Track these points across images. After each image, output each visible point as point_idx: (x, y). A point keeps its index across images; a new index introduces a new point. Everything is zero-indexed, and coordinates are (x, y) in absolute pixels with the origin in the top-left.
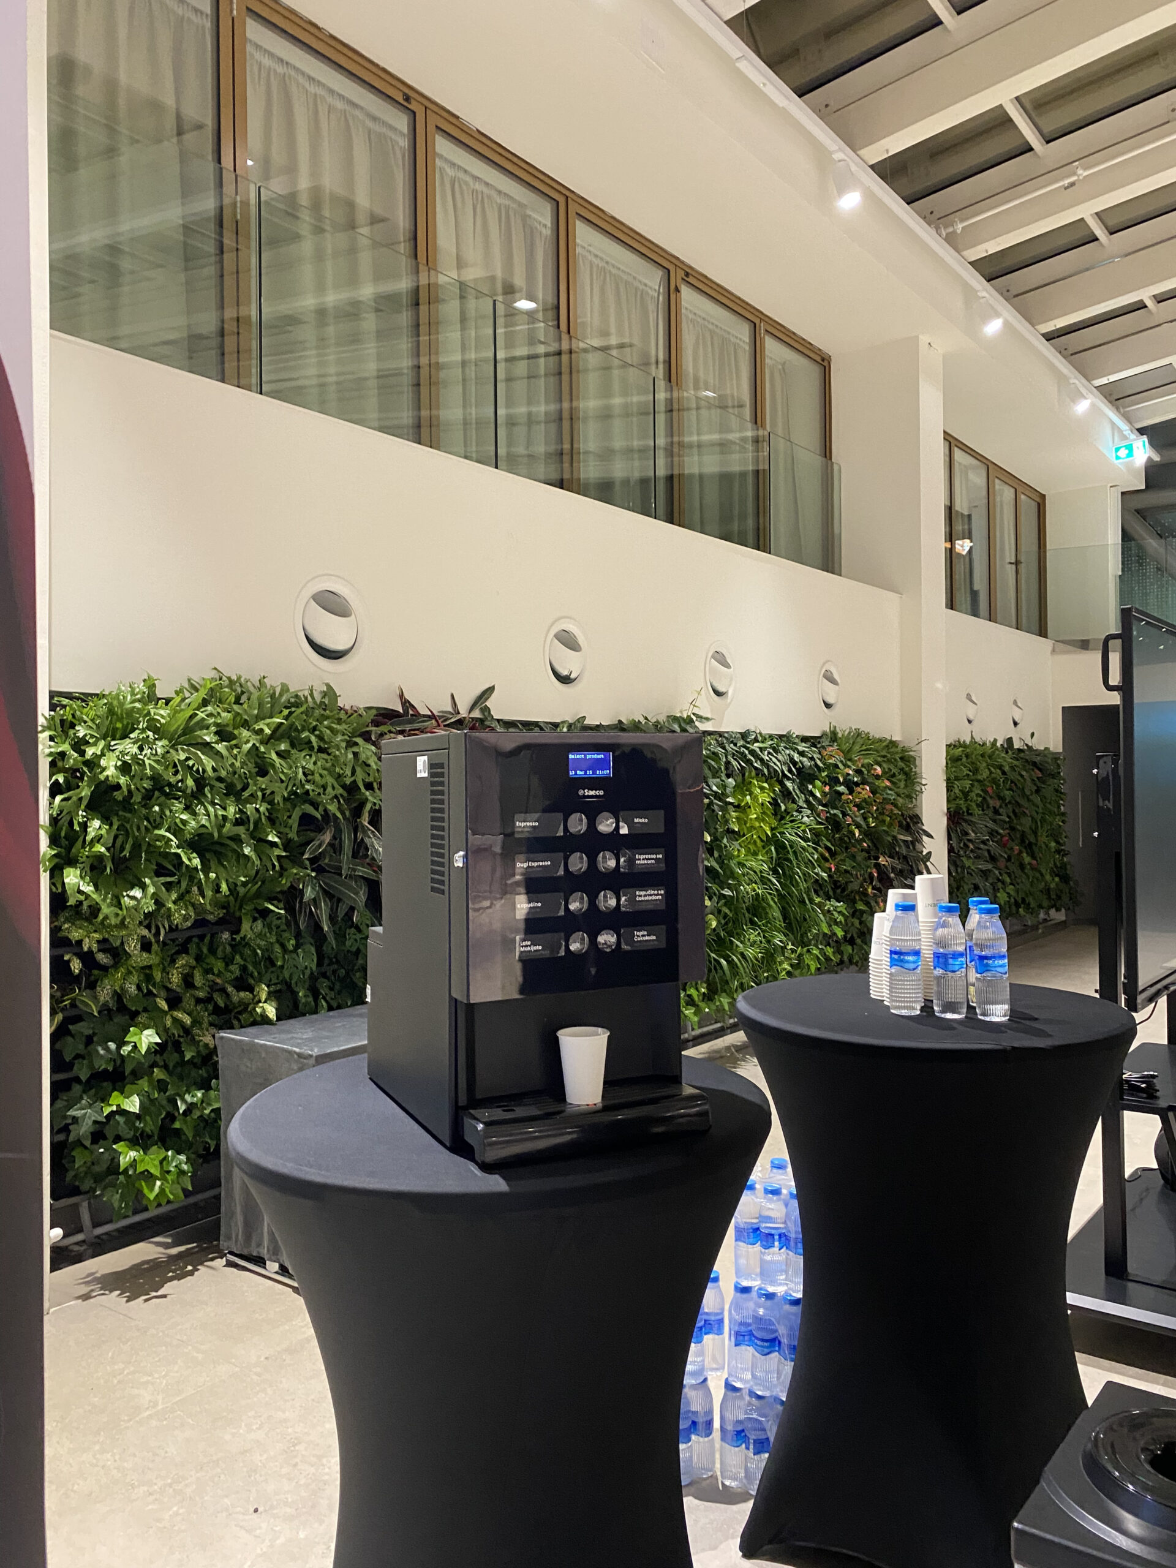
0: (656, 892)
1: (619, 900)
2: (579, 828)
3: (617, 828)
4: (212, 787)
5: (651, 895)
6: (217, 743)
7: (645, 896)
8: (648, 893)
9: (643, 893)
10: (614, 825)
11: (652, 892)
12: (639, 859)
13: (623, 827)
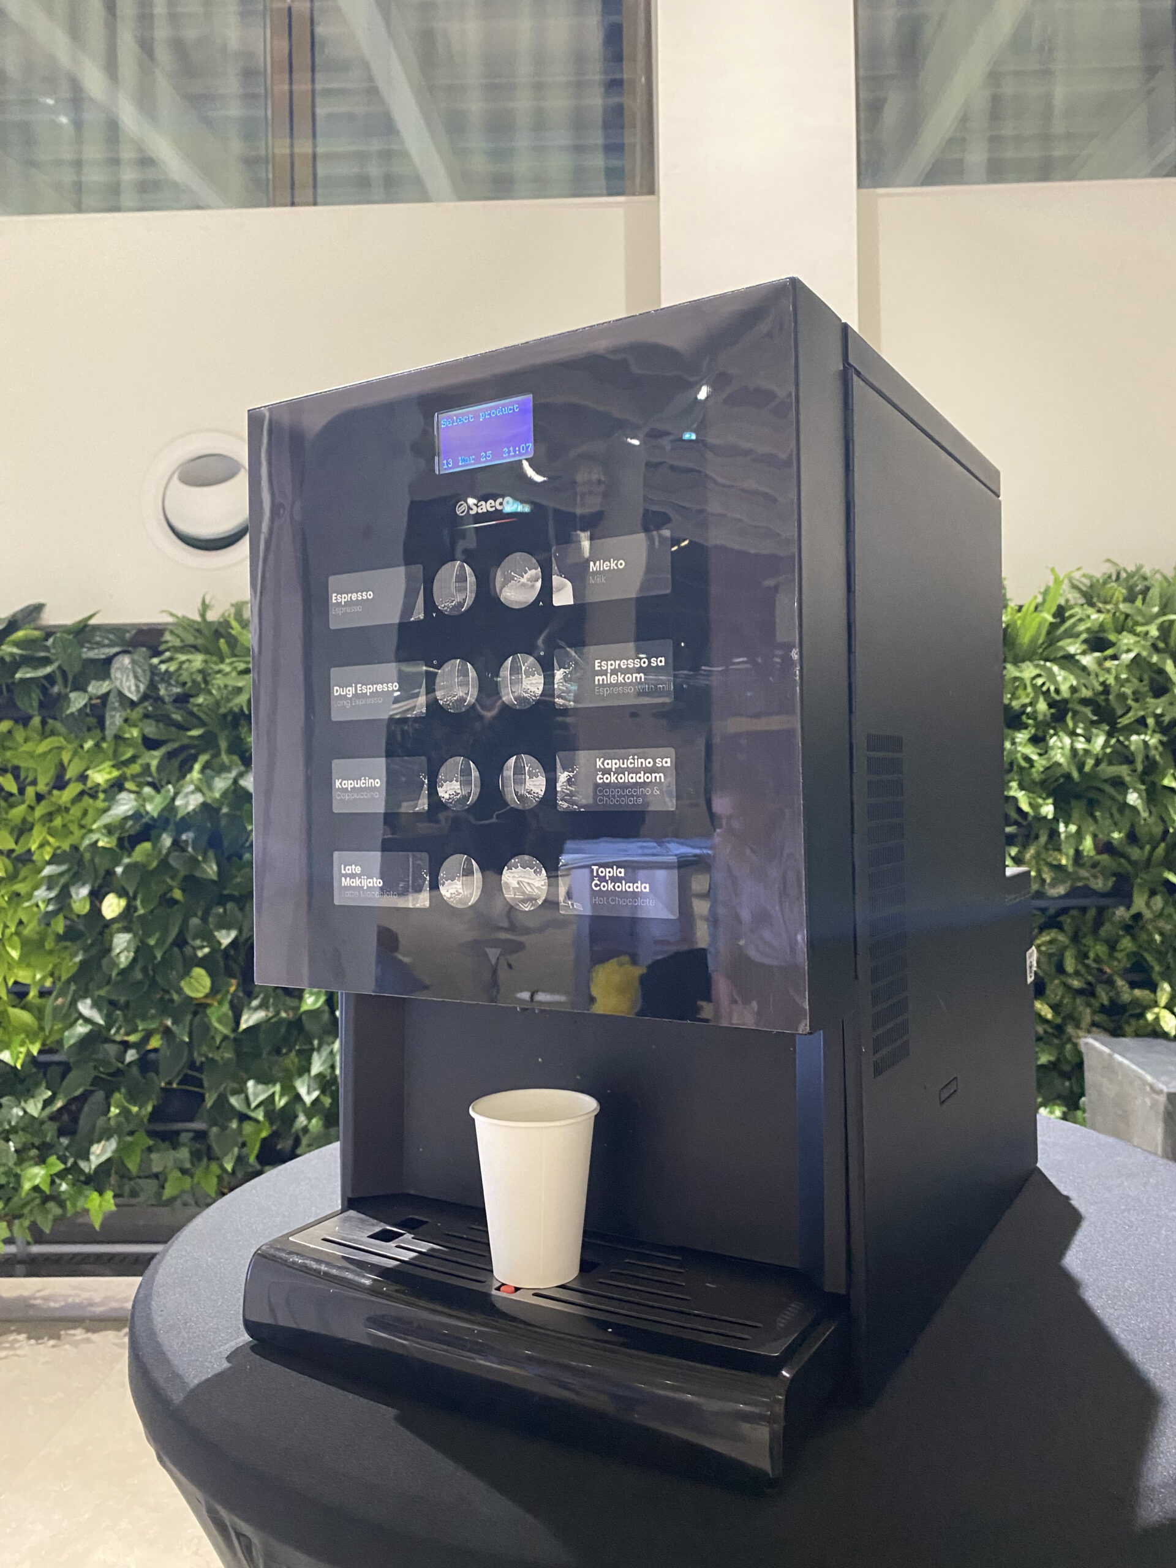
0: (648, 763)
1: (551, 783)
2: (459, 598)
3: (547, 590)
4: (1075, 713)
5: (636, 771)
6: (1084, 653)
7: (620, 771)
8: (628, 763)
9: (613, 764)
10: (539, 584)
11: (639, 762)
12: (604, 673)
13: (561, 588)
